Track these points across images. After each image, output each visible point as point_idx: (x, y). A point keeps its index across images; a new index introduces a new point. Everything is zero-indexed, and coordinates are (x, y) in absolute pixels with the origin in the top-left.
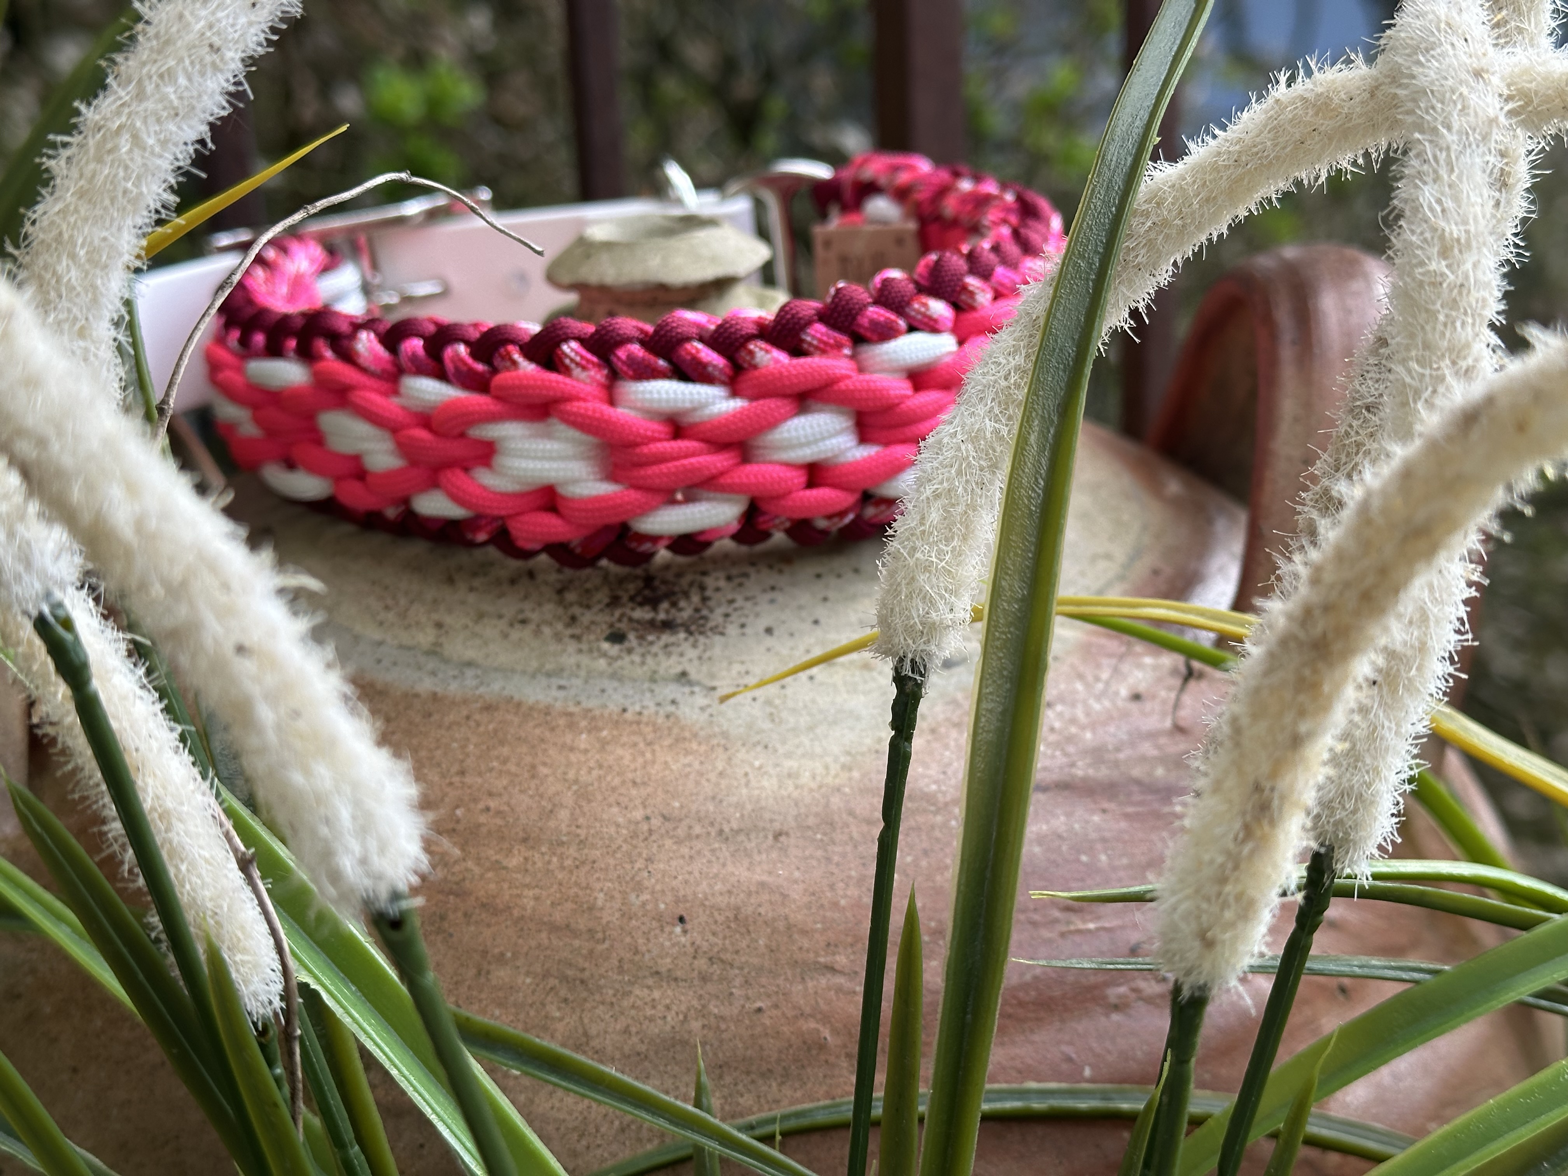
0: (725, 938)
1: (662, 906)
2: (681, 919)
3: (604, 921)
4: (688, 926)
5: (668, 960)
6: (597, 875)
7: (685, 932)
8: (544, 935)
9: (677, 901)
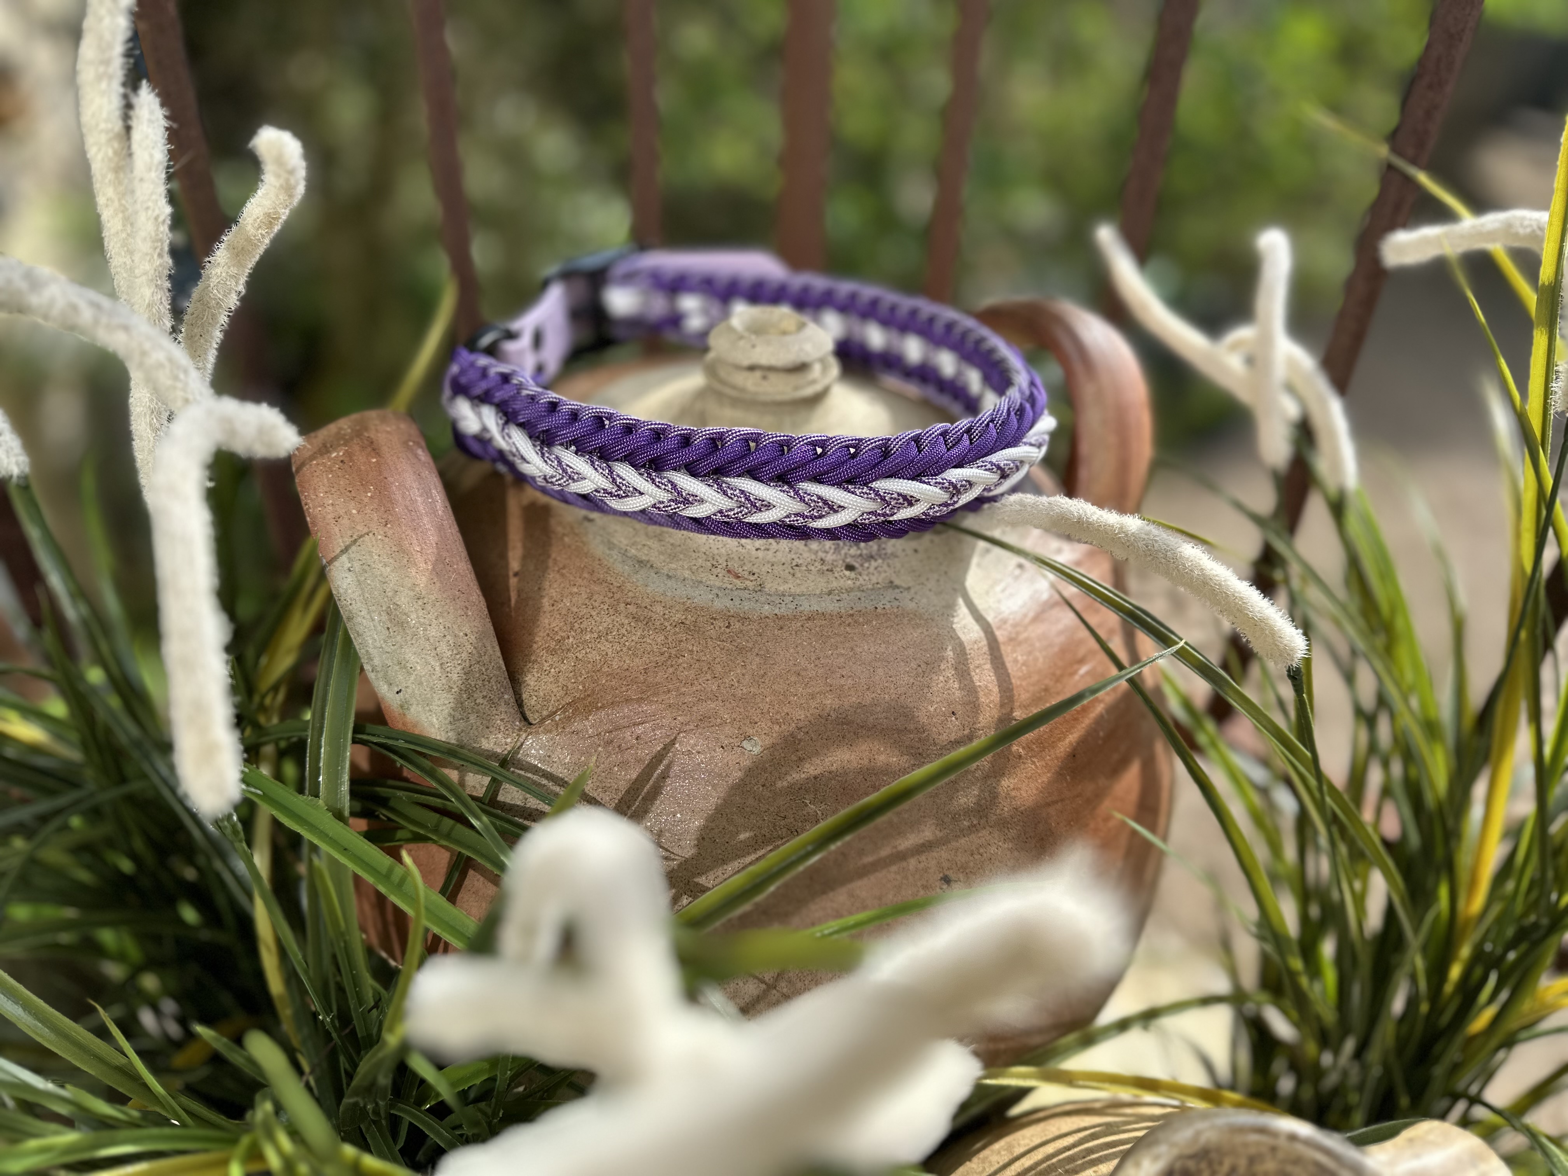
0: (973, 717)
1: (944, 709)
2: (953, 713)
3: (921, 723)
4: (957, 716)
5: (953, 734)
6: (909, 701)
7: (957, 719)
8: (896, 735)
9: (949, 705)
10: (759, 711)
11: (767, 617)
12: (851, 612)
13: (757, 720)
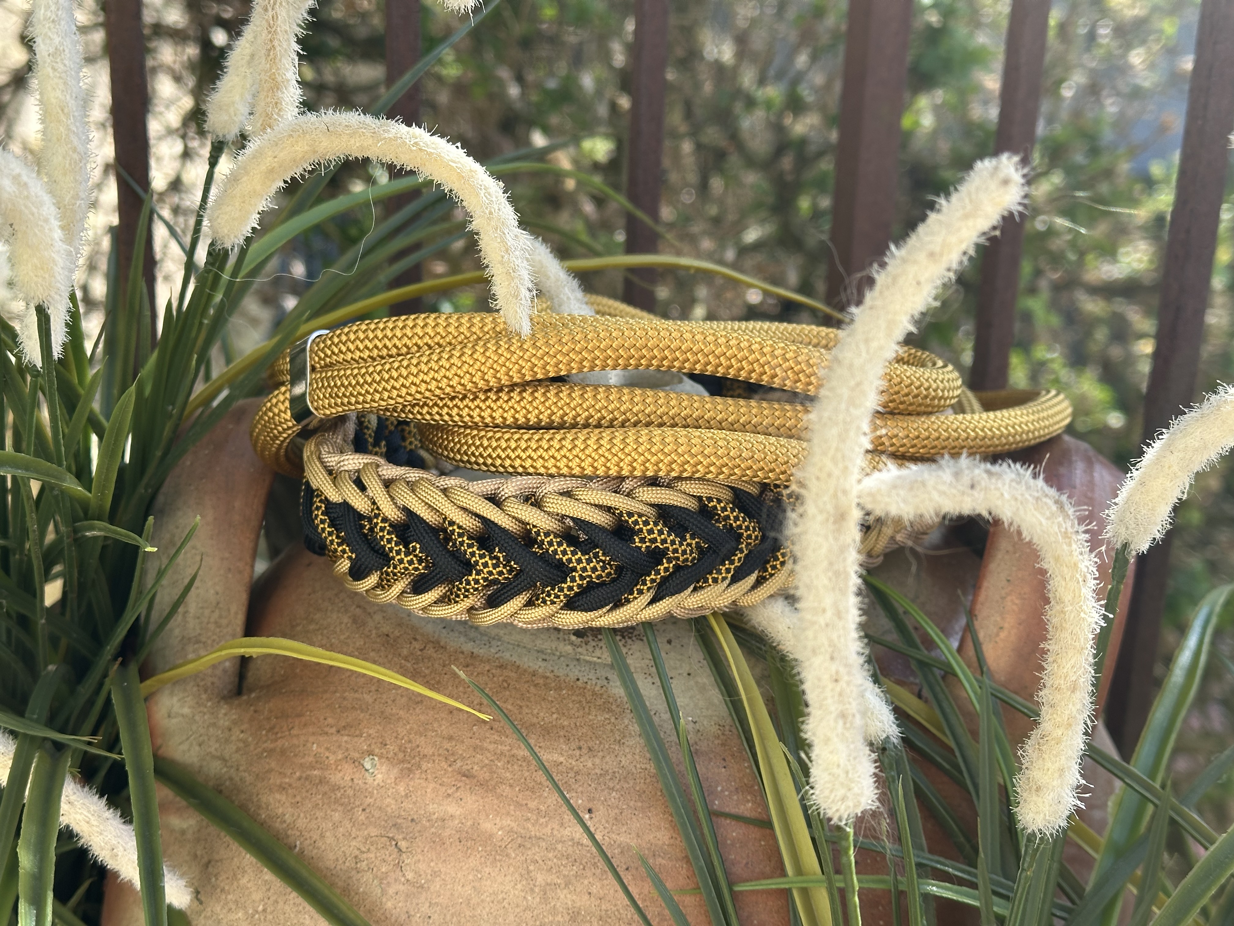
1: (580, 801)
2: (590, 811)
4: (593, 816)
7: (591, 818)
9: (589, 800)
10: (395, 735)
11: (462, 653)
12: (548, 674)
13: (388, 742)
